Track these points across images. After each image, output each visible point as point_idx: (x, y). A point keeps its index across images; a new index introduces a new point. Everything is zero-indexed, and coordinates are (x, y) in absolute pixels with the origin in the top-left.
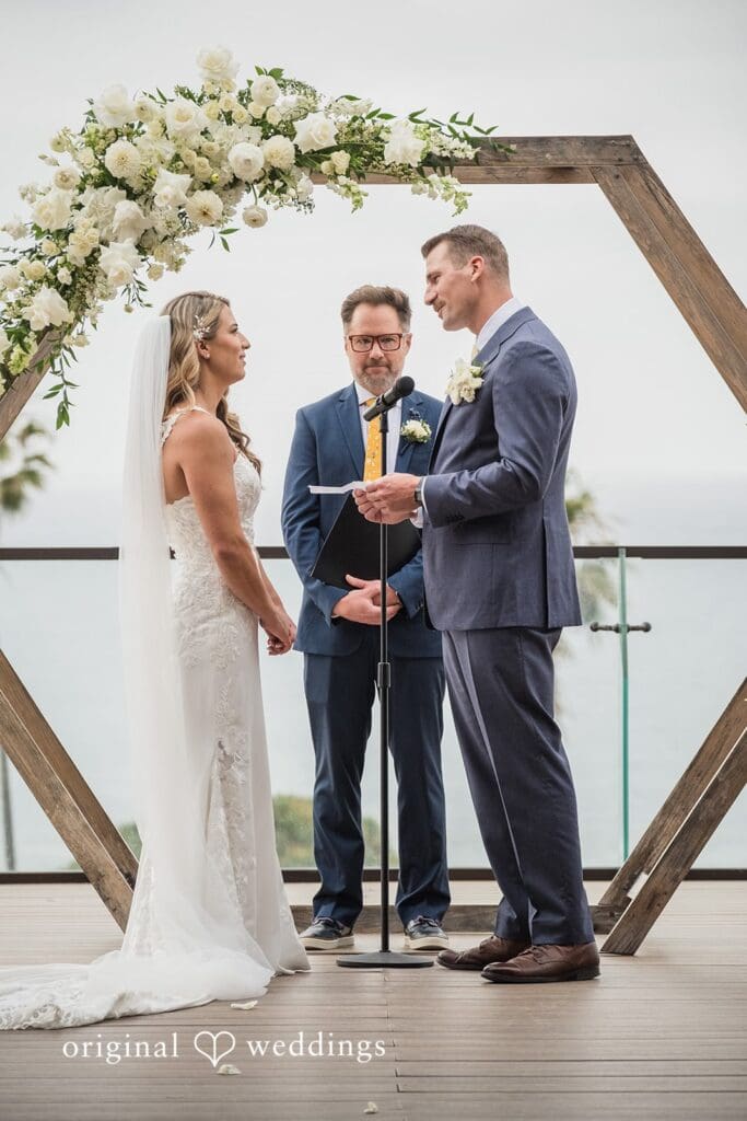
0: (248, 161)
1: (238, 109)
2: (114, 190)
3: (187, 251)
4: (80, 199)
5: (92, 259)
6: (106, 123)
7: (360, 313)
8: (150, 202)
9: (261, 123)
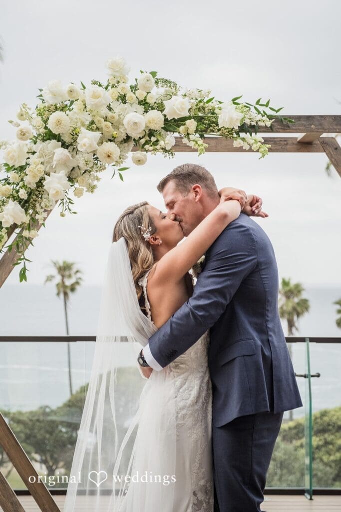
0: (135, 123)
1: (129, 95)
2: (54, 142)
3: (98, 179)
4: (34, 148)
5: (40, 184)
6: (50, 101)
8: (76, 151)
9: (143, 103)
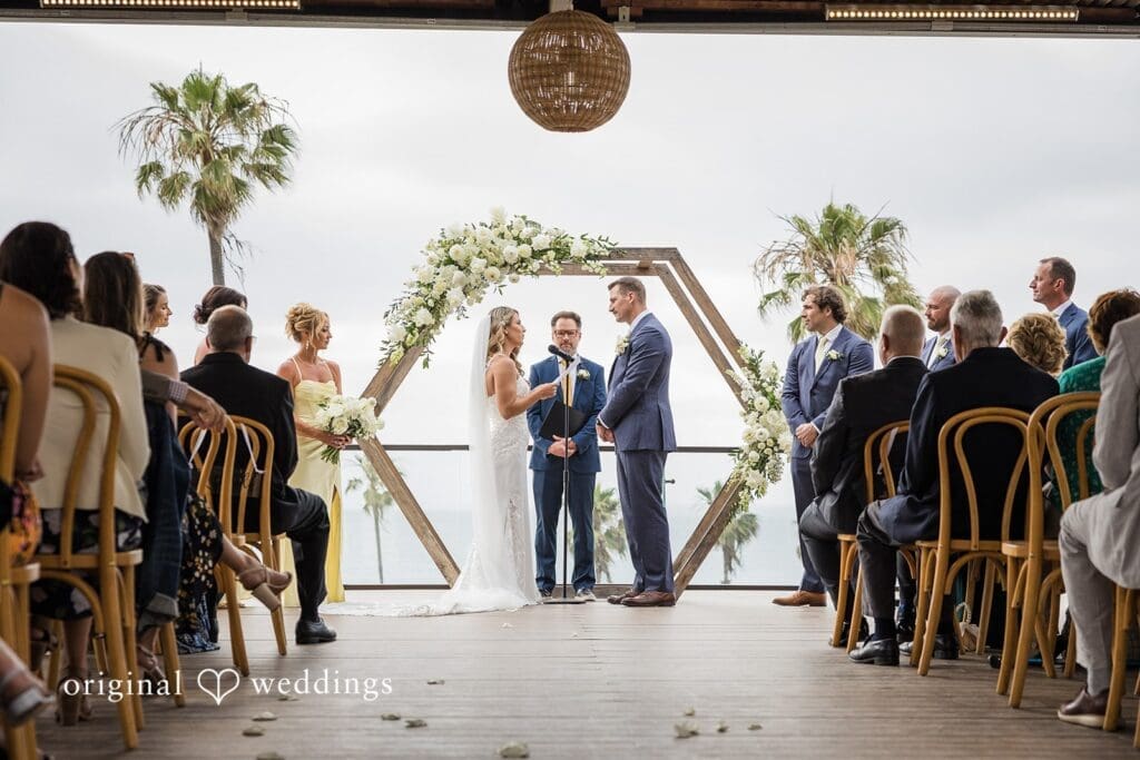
0: (511, 253)
1: (507, 232)
2: (452, 266)
3: (484, 293)
4: (438, 270)
5: (443, 296)
6: (450, 237)
7: (558, 323)
8: (469, 272)
9: (517, 238)
